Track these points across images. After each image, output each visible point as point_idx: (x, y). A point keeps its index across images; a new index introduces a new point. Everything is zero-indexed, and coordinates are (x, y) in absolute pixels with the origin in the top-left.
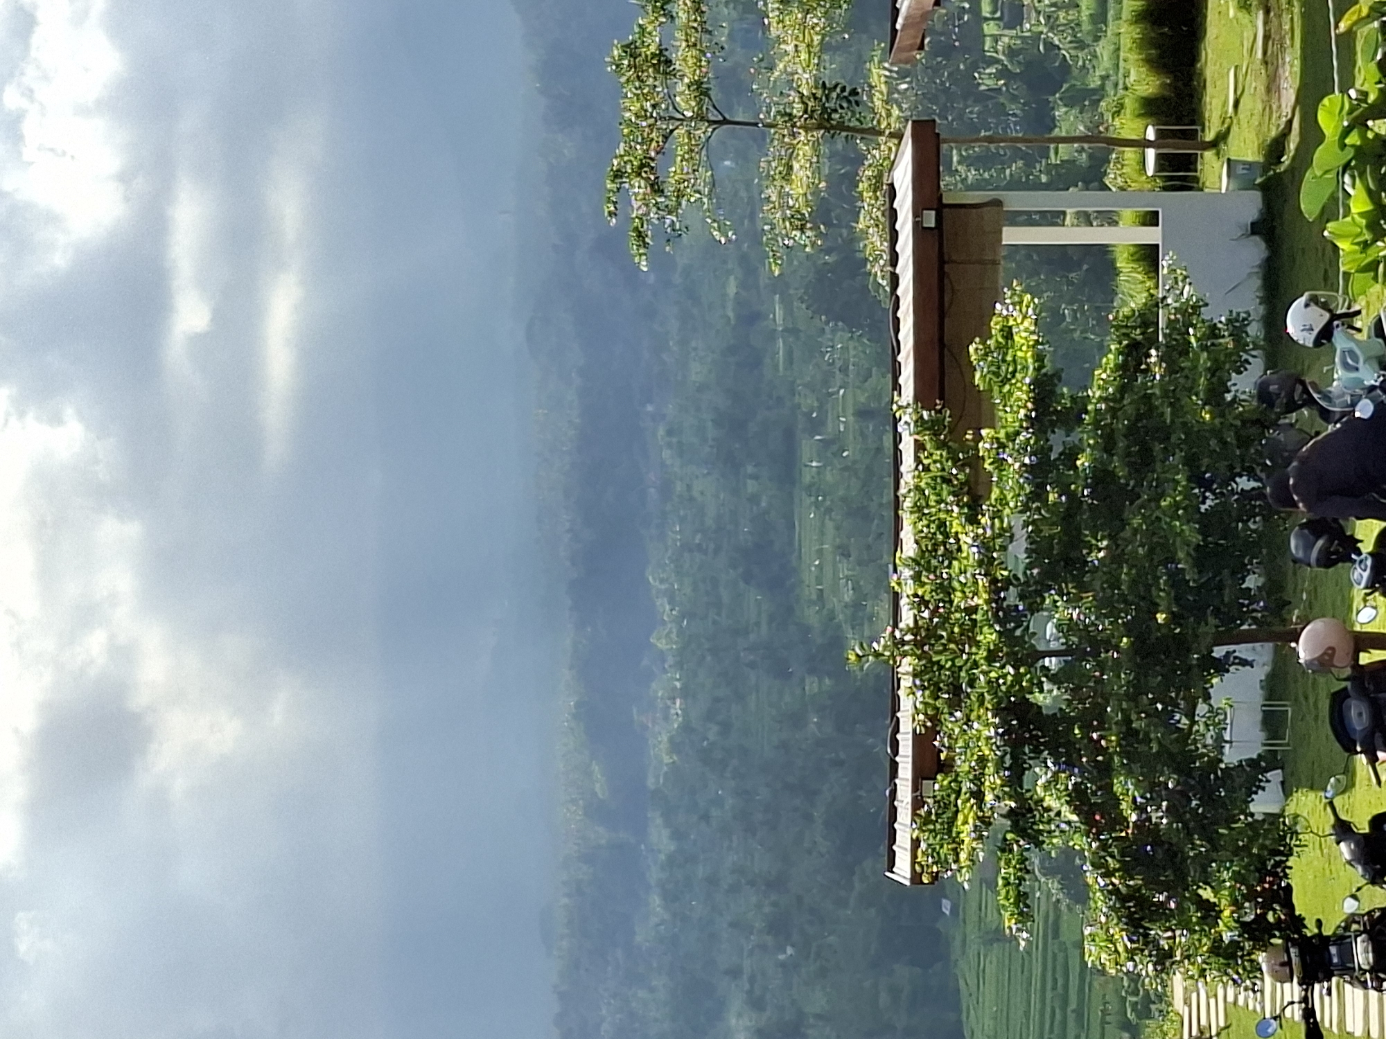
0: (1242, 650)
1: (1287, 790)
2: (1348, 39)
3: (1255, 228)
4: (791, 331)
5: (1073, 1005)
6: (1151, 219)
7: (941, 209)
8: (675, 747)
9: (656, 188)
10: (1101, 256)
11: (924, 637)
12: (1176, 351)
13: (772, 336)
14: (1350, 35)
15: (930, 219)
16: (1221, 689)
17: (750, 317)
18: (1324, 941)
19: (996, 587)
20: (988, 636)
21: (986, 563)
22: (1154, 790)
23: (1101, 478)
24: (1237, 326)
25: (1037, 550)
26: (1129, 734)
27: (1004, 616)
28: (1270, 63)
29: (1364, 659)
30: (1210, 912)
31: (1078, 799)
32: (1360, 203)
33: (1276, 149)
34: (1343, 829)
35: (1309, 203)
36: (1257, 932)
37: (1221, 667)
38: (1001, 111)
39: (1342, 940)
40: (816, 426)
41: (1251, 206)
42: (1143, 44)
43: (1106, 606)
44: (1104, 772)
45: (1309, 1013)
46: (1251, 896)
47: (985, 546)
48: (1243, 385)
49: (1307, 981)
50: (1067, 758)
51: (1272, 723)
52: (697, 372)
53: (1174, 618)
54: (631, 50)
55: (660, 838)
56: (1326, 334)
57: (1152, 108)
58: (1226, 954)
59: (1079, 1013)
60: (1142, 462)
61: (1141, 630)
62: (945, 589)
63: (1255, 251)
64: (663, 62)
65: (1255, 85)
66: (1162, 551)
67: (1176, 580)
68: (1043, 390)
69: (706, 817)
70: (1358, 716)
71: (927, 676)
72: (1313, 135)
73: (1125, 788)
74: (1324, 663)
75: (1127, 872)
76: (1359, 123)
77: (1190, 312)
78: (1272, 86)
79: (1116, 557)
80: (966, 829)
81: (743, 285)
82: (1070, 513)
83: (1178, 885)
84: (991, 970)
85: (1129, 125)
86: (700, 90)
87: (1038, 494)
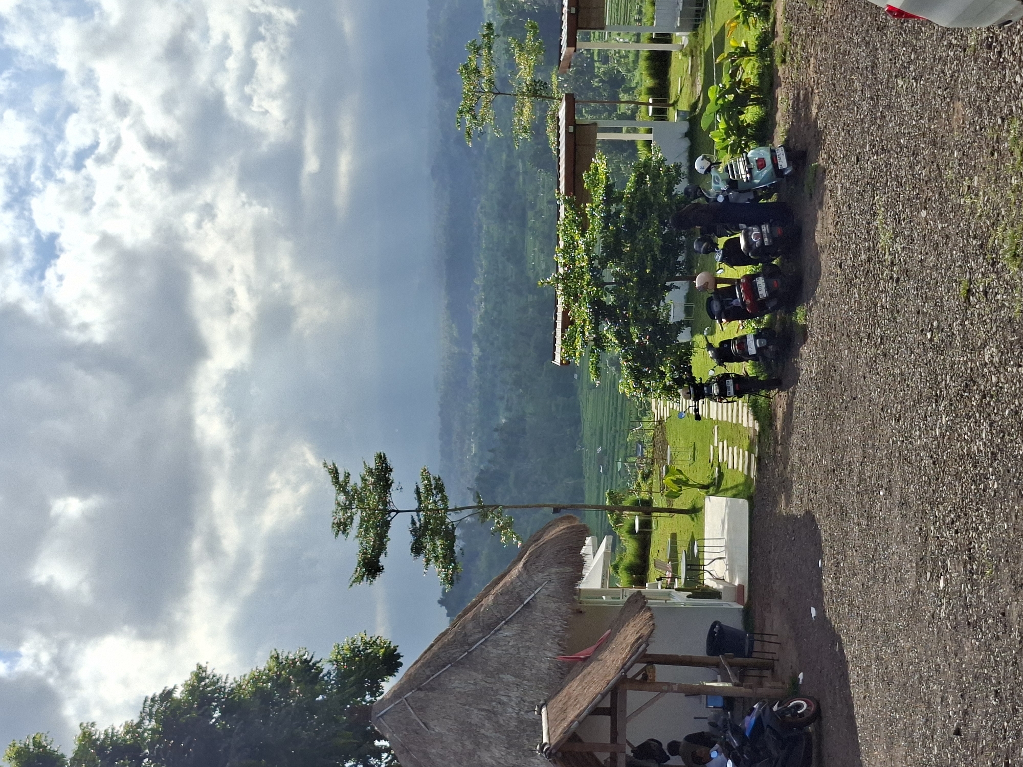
0: (677, 283)
1: (693, 334)
2: (720, 66)
3: (687, 135)
4: (525, 173)
5: (619, 411)
6: (650, 131)
7: (576, 126)
8: (482, 319)
9: (475, 117)
10: (632, 143)
11: (566, 276)
12: (656, 176)
13: (518, 174)
14: (720, 64)
15: (571, 129)
16: (668, 296)
17: (510, 167)
18: (702, 385)
19: (591, 259)
20: (587, 277)
21: (587, 251)
22: (644, 332)
23: (628, 221)
24: (677, 167)
25: (606, 247)
26: (636, 311)
27: (592, 269)
28: (693, 75)
29: (719, 286)
30: (663, 374)
31: (618, 335)
32: (722, 125)
33: (694, 106)
34: (710, 346)
35: (704, 124)
36: (679, 382)
37: (669, 289)
38: (600, 95)
39: (709, 385)
40: (533, 207)
41: (685, 127)
42: (649, 68)
43: (628, 267)
44: (627, 325)
45: (696, 410)
46: (678, 369)
47: (587, 244)
48: (680, 188)
49: (696, 399)
50: (614, 319)
51: (688, 310)
52: (491, 186)
53: (652, 272)
54: (466, 67)
55: (476, 351)
56: (709, 170)
57: (651, 91)
58: (668, 390)
59: (621, 414)
60: (643, 216)
61: (641, 275)
62: (573, 260)
63: (686, 143)
64: (477, 71)
65: (688, 83)
66: (649, 247)
67: (654, 257)
68: (609, 189)
69: (492, 344)
70: (716, 306)
71: (567, 291)
72: (707, 100)
73: (634, 330)
74: (704, 287)
75: (634, 360)
76: (722, 96)
77: (661, 162)
78: (693, 84)
79: (633, 250)
80: (578, 344)
81: (508, 156)
82: (617, 234)
83: (652, 365)
84: (591, 399)
85: (643, 98)
86: (490, 81)
87: (606, 227)
